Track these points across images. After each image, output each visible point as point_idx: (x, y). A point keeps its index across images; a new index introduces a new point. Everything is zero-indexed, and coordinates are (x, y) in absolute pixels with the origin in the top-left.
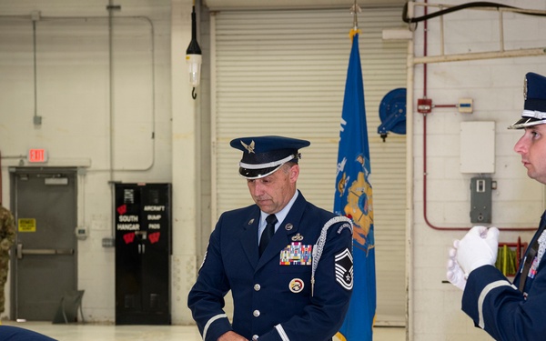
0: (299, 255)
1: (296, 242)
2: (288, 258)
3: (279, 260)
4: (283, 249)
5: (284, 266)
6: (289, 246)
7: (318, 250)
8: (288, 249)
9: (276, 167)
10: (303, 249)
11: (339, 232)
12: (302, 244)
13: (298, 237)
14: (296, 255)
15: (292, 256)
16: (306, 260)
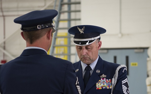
0: (105, 84)
1: (103, 78)
2: (100, 86)
3: (96, 87)
4: (97, 82)
5: (98, 90)
6: (100, 81)
7: (114, 81)
8: (100, 82)
9: (94, 40)
10: (107, 81)
11: (123, 72)
12: (106, 79)
13: (104, 76)
14: (104, 84)
15: (102, 85)
16: (109, 86)
